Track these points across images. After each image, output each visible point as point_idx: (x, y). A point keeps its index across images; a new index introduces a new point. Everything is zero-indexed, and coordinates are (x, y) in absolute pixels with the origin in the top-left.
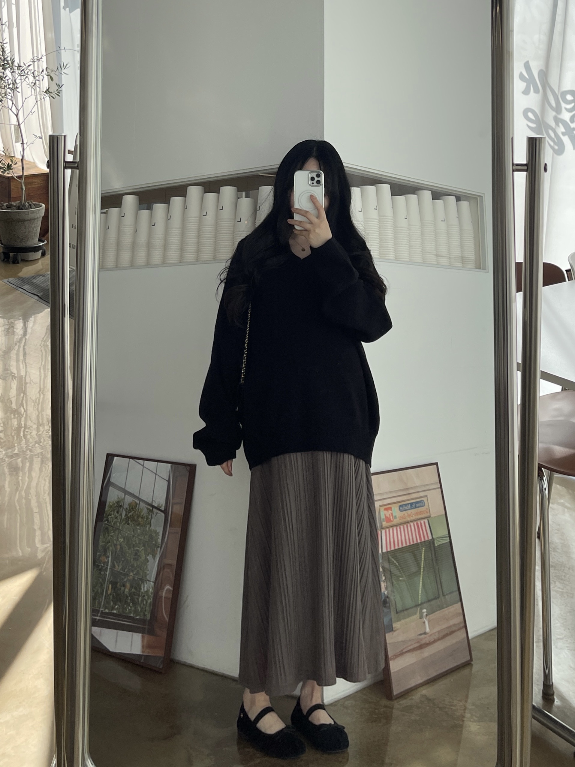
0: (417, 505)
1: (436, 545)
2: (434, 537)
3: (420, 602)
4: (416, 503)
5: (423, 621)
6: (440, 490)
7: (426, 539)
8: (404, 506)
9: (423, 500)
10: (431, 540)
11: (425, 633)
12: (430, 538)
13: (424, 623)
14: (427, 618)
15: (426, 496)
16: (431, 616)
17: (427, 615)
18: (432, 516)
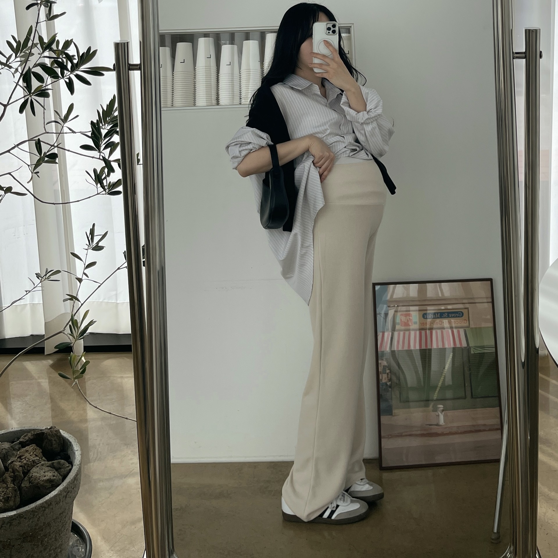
0: (450, 315)
1: (472, 352)
2: (470, 346)
3: (435, 398)
4: (448, 313)
5: (437, 414)
6: (491, 305)
7: (458, 345)
8: (430, 315)
9: (462, 312)
10: (464, 347)
11: (437, 425)
12: (464, 344)
13: (438, 416)
14: (443, 413)
15: (467, 308)
16: (450, 413)
17: (443, 411)
18: (470, 327)
